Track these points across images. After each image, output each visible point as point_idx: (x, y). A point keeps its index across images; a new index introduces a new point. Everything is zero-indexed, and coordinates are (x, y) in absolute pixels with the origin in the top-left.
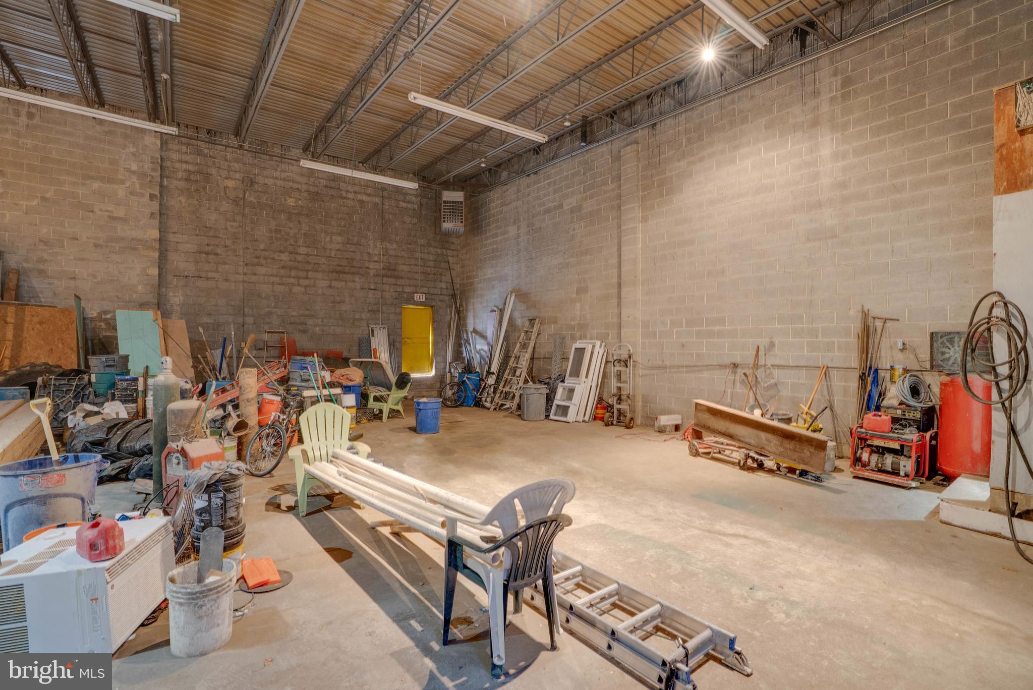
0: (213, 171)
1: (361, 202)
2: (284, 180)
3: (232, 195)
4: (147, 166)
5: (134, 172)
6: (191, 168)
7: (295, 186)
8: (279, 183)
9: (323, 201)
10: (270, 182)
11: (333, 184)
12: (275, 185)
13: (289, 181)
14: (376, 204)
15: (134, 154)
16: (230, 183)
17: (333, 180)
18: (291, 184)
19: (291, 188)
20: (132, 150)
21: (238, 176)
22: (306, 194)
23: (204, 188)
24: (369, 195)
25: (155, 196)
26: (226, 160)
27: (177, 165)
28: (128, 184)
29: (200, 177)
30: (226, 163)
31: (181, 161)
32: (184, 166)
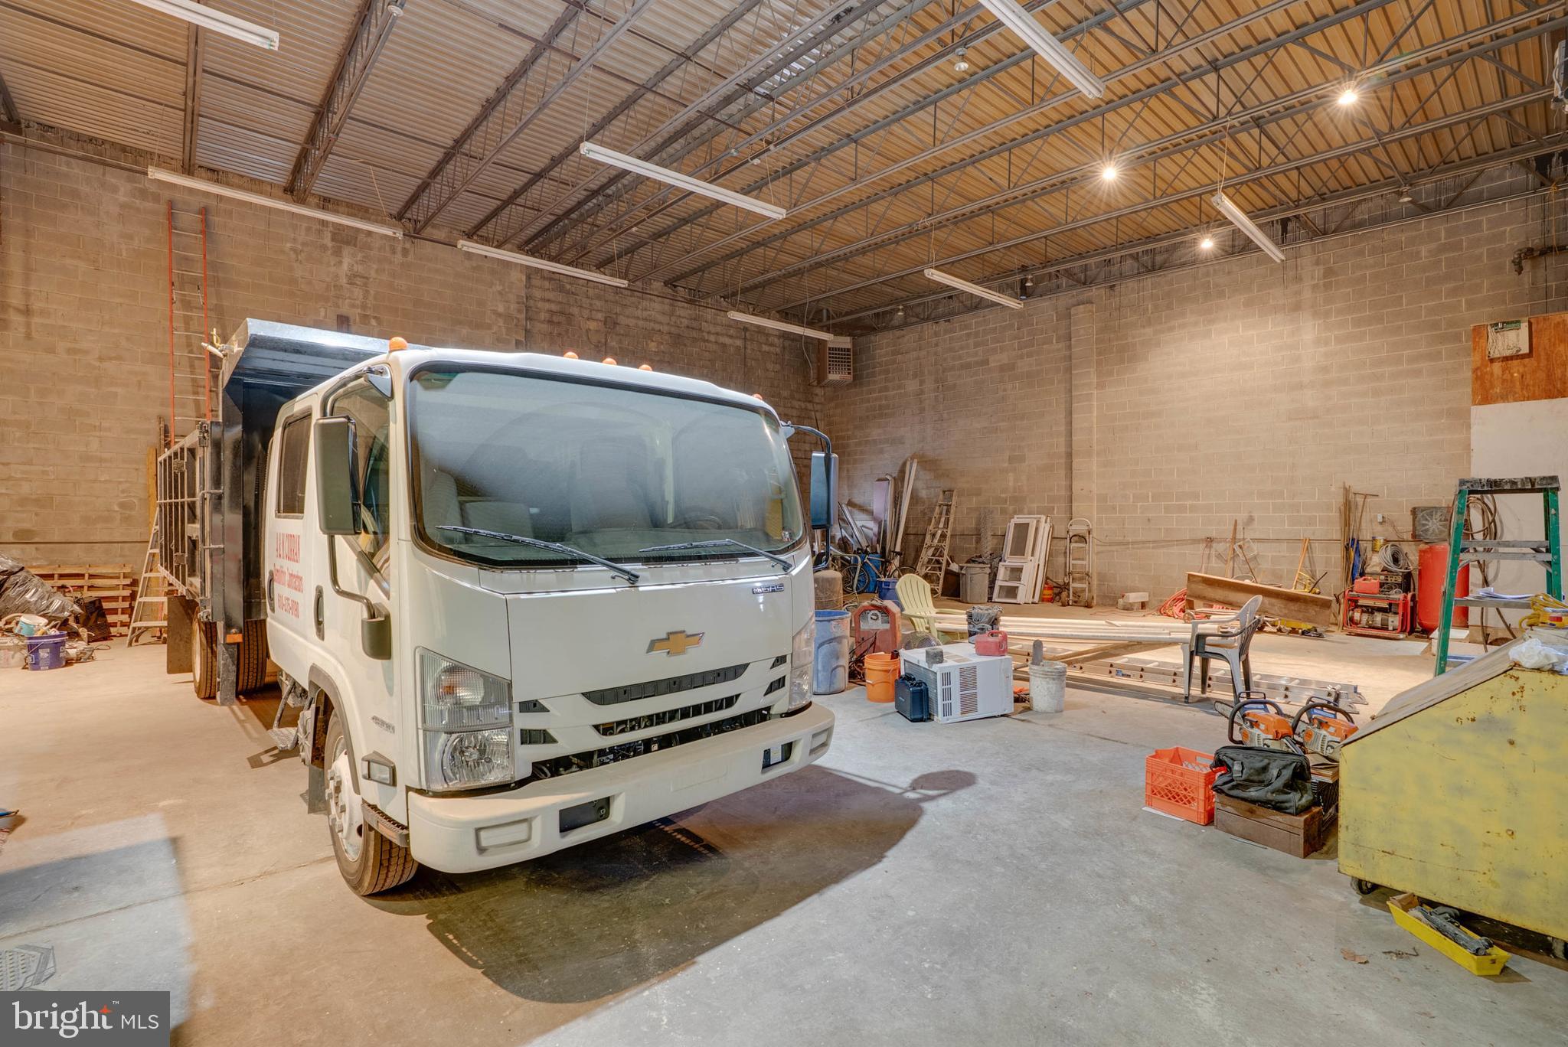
0: (575, 311)
1: (724, 345)
2: (645, 320)
3: (594, 339)
4: (513, 306)
5: (500, 315)
6: (554, 307)
7: (657, 327)
8: (641, 323)
9: (685, 345)
10: (632, 322)
11: (695, 324)
12: (637, 326)
13: (650, 321)
14: (738, 348)
15: (500, 293)
16: (592, 325)
17: (695, 319)
18: (652, 324)
19: (653, 329)
20: (499, 288)
21: (600, 316)
22: (667, 337)
23: (567, 331)
24: (731, 337)
25: (521, 341)
26: (588, 297)
27: (540, 304)
28: (495, 329)
29: (562, 319)
30: (588, 301)
31: (544, 300)
32: (547, 306)
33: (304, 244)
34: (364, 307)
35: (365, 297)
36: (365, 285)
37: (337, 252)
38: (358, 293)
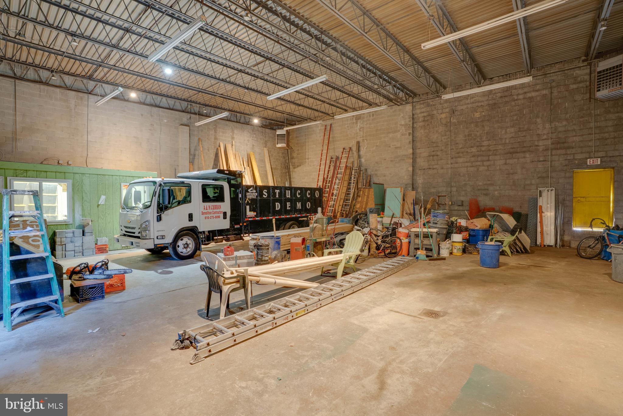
0: (435, 112)
1: (531, 98)
2: (473, 103)
3: (444, 122)
4: (407, 120)
5: (403, 125)
6: (425, 114)
7: (480, 104)
8: (469, 106)
9: (499, 108)
10: (464, 107)
11: (506, 94)
12: (467, 108)
13: (475, 103)
14: (544, 96)
15: (403, 117)
16: (443, 116)
17: (507, 91)
18: (477, 104)
19: (477, 106)
20: (402, 115)
21: (447, 110)
22: (487, 107)
23: (431, 123)
24: (537, 91)
25: (410, 133)
26: (441, 104)
27: (420, 115)
28: (401, 131)
29: (429, 118)
30: (441, 106)
31: (421, 113)
32: (422, 115)
33: (349, 124)
34: (363, 137)
35: (363, 134)
36: (363, 130)
37: (357, 123)
38: (361, 133)
